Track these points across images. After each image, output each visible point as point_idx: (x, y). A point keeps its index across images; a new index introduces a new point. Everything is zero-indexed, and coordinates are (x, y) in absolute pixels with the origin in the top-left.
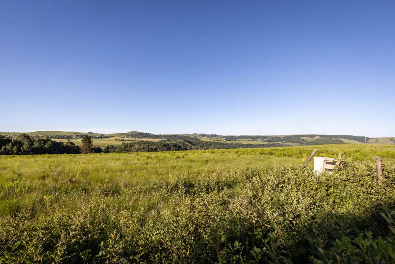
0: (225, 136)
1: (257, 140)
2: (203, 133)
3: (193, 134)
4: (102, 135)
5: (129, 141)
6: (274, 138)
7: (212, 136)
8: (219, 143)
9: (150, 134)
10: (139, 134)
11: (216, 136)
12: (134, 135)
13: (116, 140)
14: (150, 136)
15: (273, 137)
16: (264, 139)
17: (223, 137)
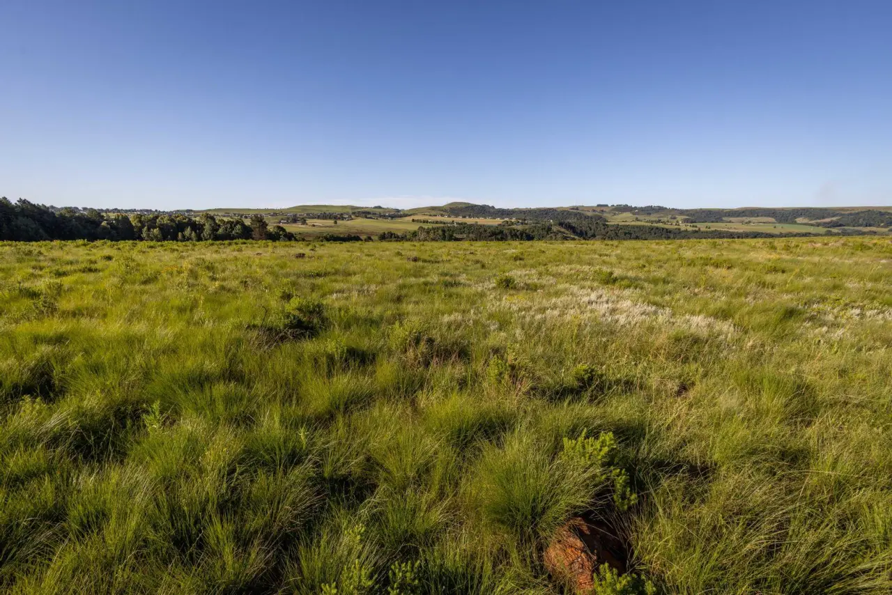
0: (687, 211)
1: (795, 223)
2: (623, 203)
3: (595, 205)
4: (398, 211)
5: (437, 222)
6: (862, 215)
7: (649, 210)
8: (657, 228)
9: (493, 207)
10: (466, 207)
11: (660, 209)
12: (455, 209)
13: (413, 220)
14: (489, 212)
15: (858, 214)
16: (823, 218)
17: (682, 212)
